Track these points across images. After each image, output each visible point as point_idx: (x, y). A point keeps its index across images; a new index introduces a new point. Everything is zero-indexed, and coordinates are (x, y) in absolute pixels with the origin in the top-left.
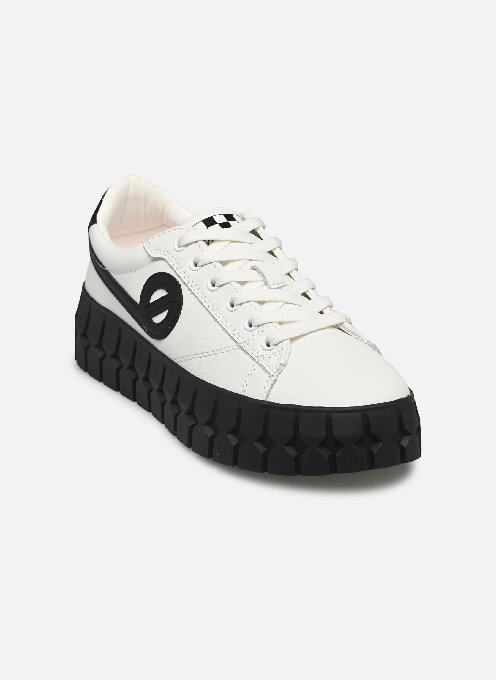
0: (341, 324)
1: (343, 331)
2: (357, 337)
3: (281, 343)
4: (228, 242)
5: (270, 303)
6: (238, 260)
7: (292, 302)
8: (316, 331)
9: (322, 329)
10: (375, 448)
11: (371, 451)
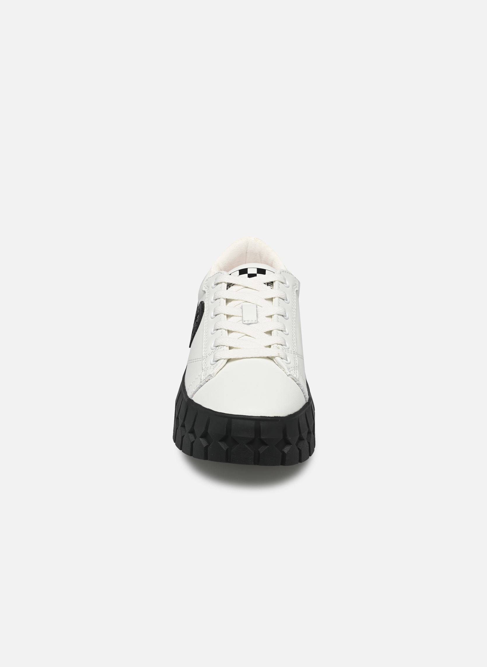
0: (274, 357)
1: (275, 363)
2: (283, 370)
3: (219, 361)
4: (243, 287)
5: (236, 333)
6: (237, 300)
7: (250, 335)
8: (250, 358)
9: (255, 358)
10: (262, 449)
11: (259, 451)
